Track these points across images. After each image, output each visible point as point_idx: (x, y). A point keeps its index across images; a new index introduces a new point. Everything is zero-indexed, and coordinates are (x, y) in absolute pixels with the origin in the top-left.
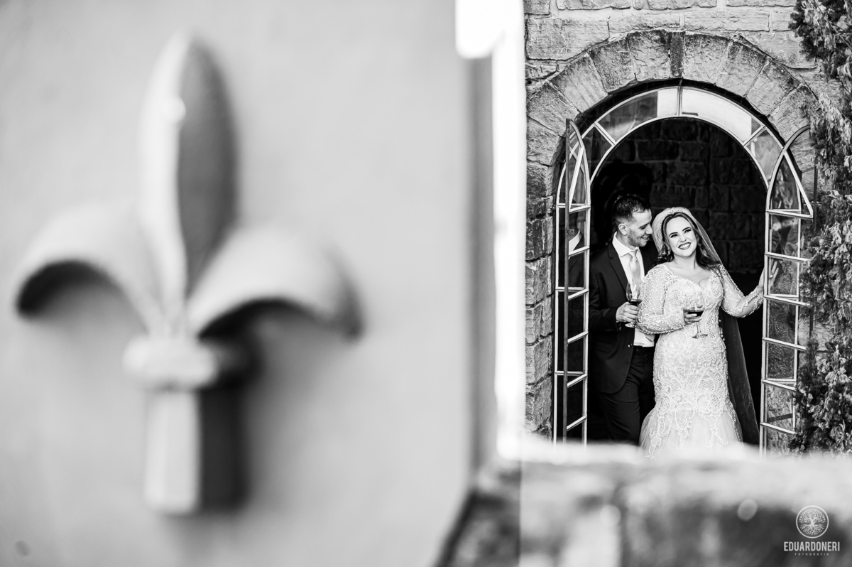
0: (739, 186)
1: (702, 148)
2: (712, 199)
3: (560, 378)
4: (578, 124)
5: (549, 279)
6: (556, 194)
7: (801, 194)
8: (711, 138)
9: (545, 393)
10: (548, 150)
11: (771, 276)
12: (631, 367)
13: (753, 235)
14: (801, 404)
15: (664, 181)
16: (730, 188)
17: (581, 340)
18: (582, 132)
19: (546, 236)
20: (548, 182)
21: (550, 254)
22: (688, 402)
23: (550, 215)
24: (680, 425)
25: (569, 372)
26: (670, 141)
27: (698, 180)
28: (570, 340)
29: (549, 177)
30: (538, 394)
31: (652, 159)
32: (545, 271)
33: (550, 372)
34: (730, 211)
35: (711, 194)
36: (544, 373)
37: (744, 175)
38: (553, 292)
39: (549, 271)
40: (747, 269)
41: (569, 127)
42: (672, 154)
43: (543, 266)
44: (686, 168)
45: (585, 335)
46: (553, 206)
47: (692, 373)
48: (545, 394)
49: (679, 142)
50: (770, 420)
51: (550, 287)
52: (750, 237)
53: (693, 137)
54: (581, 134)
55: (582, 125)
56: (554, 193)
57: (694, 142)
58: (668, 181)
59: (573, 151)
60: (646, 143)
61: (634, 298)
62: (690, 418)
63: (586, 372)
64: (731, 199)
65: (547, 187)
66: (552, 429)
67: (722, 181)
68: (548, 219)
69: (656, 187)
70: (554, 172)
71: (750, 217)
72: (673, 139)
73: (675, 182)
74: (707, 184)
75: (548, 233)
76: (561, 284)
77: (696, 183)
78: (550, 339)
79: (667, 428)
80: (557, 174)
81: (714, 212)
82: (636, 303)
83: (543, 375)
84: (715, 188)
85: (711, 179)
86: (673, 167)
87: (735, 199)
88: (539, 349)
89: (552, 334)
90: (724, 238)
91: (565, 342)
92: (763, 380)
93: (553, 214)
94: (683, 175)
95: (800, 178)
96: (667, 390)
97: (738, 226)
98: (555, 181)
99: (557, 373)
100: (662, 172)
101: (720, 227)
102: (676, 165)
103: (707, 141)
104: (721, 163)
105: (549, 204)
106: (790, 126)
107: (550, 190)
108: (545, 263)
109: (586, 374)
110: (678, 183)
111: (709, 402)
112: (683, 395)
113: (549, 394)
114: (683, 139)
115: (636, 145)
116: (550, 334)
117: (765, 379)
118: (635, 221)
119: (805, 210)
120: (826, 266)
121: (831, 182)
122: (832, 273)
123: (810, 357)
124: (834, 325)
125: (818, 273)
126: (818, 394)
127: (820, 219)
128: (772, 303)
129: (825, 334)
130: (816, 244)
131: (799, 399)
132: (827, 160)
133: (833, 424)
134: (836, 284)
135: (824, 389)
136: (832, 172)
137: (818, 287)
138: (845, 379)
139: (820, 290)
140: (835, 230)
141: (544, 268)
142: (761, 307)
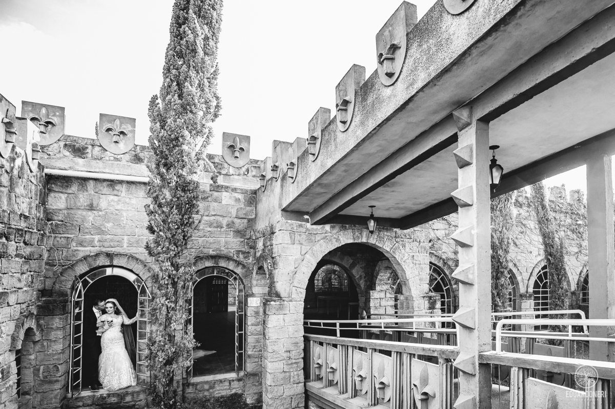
3: (73, 347)
4: (79, 277)
5: (69, 320)
7: (148, 293)
10: (69, 284)
11: (139, 314)
19: (68, 308)
20: (69, 293)
21: (70, 313)
25: (76, 345)
28: (76, 336)
30: (65, 352)
33: (69, 345)
36: (67, 345)
38: (71, 323)
39: (69, 318)
41: (76, 278)
46: (71, 299)
48: (67, 352)
51: (69, 322)
54: (81, 280)
55: (81, 278)
56: (71, 296)
59: (78, 285)
65: (69, 295)
66: (70, 361)
68: (69, 303)
70: (71, 290)
76: (73, 321)
83: (67, 347)
88: (66, 339)
89: (70, 335)
91: (74, 337)
93: (71, 302)
95: (148, 289)
99: (72, 345)
105: (69, 299)
106: (144, 276)
112: (111, 348)
113: (69, 351)
119: (149, 297)
120: (155, 309)
121: (156, 288)
122: (157, 311)
123: (151, 334)
124: (158, 325)
125: (153, 312)
126: (154, 343)
127: (153, 298)
128: (140, 321)
129: (154, 328)
130: (152, 304)
131: (148, 345)
132: (155, 282)
133: (158, 351)
134: (158, 314)
135: (155, 342)
136: (157, 285)
137: (153, 315)
138: (161, 339)
139: (154, 316)
140: (158, 300)
141: (67, 317)
142: (136, 322)
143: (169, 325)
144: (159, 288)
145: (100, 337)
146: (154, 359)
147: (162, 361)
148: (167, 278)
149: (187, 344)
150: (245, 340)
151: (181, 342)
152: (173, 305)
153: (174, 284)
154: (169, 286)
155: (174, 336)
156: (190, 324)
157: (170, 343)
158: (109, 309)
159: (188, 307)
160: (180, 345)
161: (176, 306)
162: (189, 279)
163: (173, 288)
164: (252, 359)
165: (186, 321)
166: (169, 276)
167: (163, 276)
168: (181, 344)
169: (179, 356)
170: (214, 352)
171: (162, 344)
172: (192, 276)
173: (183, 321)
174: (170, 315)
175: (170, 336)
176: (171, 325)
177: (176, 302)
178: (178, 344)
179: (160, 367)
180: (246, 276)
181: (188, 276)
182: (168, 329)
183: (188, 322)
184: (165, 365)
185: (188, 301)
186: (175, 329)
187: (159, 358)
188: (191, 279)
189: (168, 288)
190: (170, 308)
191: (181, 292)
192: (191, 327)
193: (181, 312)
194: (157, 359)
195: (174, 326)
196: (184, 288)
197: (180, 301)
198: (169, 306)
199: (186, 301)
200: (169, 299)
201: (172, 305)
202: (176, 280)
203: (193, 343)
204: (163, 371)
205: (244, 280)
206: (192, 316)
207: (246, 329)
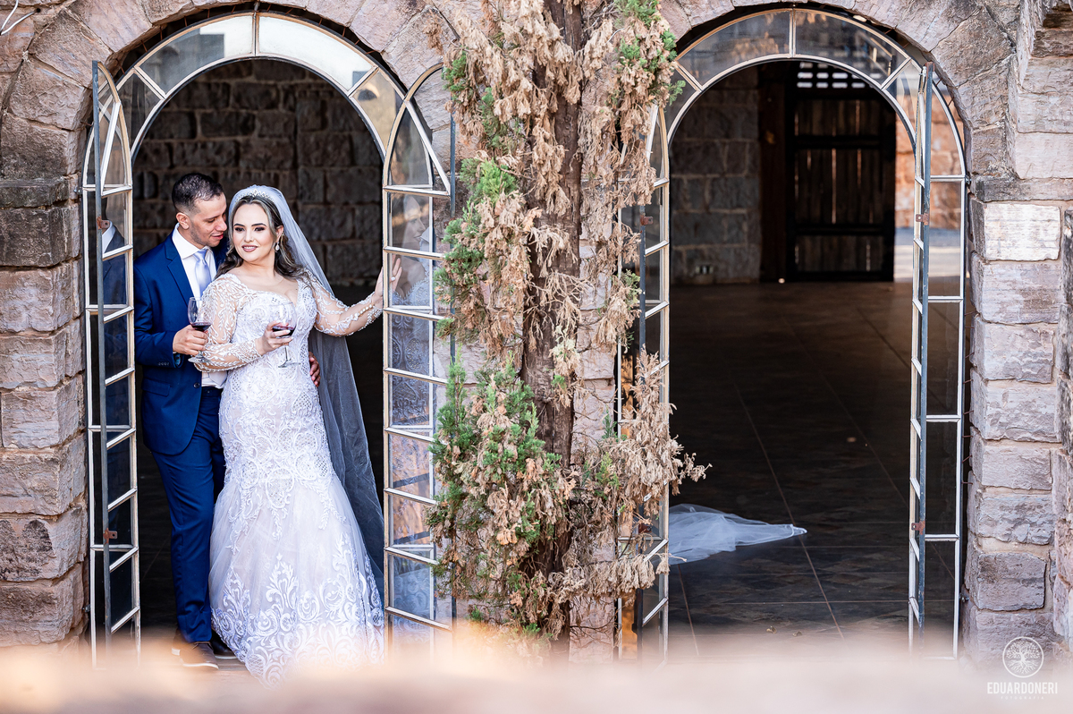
0: (337, 169)
1: (286, 119)
2: (302, 188)
3: (97, 436)
4: (111, 71)
5: (75, 294)
6: (82, 171)
7: (431, 162)
8: (298, 106)
9: (76, 458)
10: (69, 107)
11: (393, 279)
12: (199, 417)
13: (358, 234)
14: (443, 462)
15: (237, 164)
16: (325, 172)
17: (125, 380)
18: (116, 79)
19: (69, 231)
20: (69, 153)
21: (76, 258)
22: (282, 467)
23: (75, 201)
24: (274, 502)
25: (107, 427)
26: (244, 111)
27: (282, 162)
28: (108, 381)
29: (71, 147)
30: (64, 460)
31: (220, 136)
32: (69, 283)
33: (82, 428)
34: (326, 203)
35: (300, 181)
36: (73, 428)
37: (344, 154)
38: (83, 313)
39: (75, 282)
40: (351, 280)
41: (97, 73)
42: (246, 128)
43: (66, 276)
44: (266, 146)
45: (131, 373)
46: (78, 189)
47: (286, 427)
48: (76, 460)
49: (255, 112)
50: (396, 485)
51: (77, 306)
52: (353, 236)
53: (273, 105)
54: (116, 82)
55: (116, 71)
56: (79, 171)
57: (275, 111)
58: (242, 164)
59: (104, 109)
60: (210, 115)
61: (201, 320)
62: (288, 490)
63: (134, 425)
64: (326, 186)
65: (69, 161)
66: (88, 509)
67: (314, 162)
68: (72, 207)
69: (226, 173)
70: (79, 139)
71: (353, 210)
72: (246, 108)
73: (251, 166)
74: (295, 166)
75: (72, 227)
76: (94, 300)
77: (280, 166)
78: (80, 379)
79: (256, 506)
80: (83, 143)
81: (305, 204)
82: (202, 328)
83: (71, 433)
84: (305, 172)
85: (300, 160)
86: (248, 145)
87: (332, 187)
88: (65, 395)
89: (83, 372)
90: (319, 239)
91: (101, 384)
92: (386, 427)
93: (78, 199)
94: (262, 156)
95: (430, 138)
96: (251, 453)
97: (337, 222)
98: (80, 152)
99: (92, 428)
100: (234, 153)
101: (313, 224)
102: (252, 143)
103: (292, 109)
104: (312, 139)
105: (73, 186)
106: (412, 66)
107: (74, 166)
108: (69, 270)
109: (134, 429)
110: (256, 167)
111: (312, 464)
112: (275, 458)
113: (82, 459)
114: (260, 108)
115: (198, 117)
116: (80, 373)
117: (389, 427)
118: (198, 211)
119: (438, 184)
120: (472, 260)
121: (475, 139)
122: (482, 270)
123: (455, 392)
124: (486, 346)
125: (462, 272)
126: (468, 446)
127: (461, 195)
128: (396, 318)
129: (471, 361)
130: (457, 230)
131: (440, 454)
132: (469, 107)
133: (490, 487)
134: (487, 287)
135: (476, 438)
136: (477, 125)
137: (461, 291)
138: (505, 423)
139: (465, 296)
140: (484, 208)
141: (67, 278)
142: (378, 322)
143: (541, 349)
144: (490, 142)
145: (215, 395)
146: (473, 535)
147: (510, 547)
148: (527, 84)
149: (635, 462)
150: (967, 468)
151: (602, 452)
152: (561, 241)
153: (565, 117)
154: (537, 131)
155: (571, 412)
156: (653, 348)
157: (549, 449)
158: (250, 234)
159: (641, 249)
160: (598, 467)
161: (575, 240)
162: (640, 90)
163: (558, 139)
164: (1003, 585)
165: (633, 330)
166: (538, 76)
167: (505, 76)
168: (606, 458)
169: (597, 527)
170: (792, 531)
171: (512, 450)
172: (657, 71)
173: (611, 333)
174: (546, 293)
175: (546, 409)
176: (556, 350)
177: (576, 222)
178: (590, 461)
179: (503, 580)
180: (976, 67)
181: (634, 74)
182: (537, 373)
183: (639, 337)
184: (527, 566)
185: (637, 218)
186: (573, 375)
187: (497, 530)
188: (653, 88)
189: (531, 143)
190: (546, 252)
191: (600, 163)
192: (656, 369)
193: (602, 278)
194: (484, 533)
195: (566, 354)
196: (618, 139)
197: (597, 216)
198: (540, 243)
199: (632, 212)
200: (543, 203)
201: (555, 236)
202: (572, 95)
203: (665, 456)
204: (519, 601)
205: (962, 92)
206: (663, 305)
207: (975, 396)
